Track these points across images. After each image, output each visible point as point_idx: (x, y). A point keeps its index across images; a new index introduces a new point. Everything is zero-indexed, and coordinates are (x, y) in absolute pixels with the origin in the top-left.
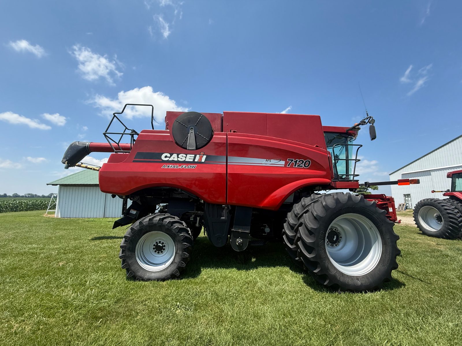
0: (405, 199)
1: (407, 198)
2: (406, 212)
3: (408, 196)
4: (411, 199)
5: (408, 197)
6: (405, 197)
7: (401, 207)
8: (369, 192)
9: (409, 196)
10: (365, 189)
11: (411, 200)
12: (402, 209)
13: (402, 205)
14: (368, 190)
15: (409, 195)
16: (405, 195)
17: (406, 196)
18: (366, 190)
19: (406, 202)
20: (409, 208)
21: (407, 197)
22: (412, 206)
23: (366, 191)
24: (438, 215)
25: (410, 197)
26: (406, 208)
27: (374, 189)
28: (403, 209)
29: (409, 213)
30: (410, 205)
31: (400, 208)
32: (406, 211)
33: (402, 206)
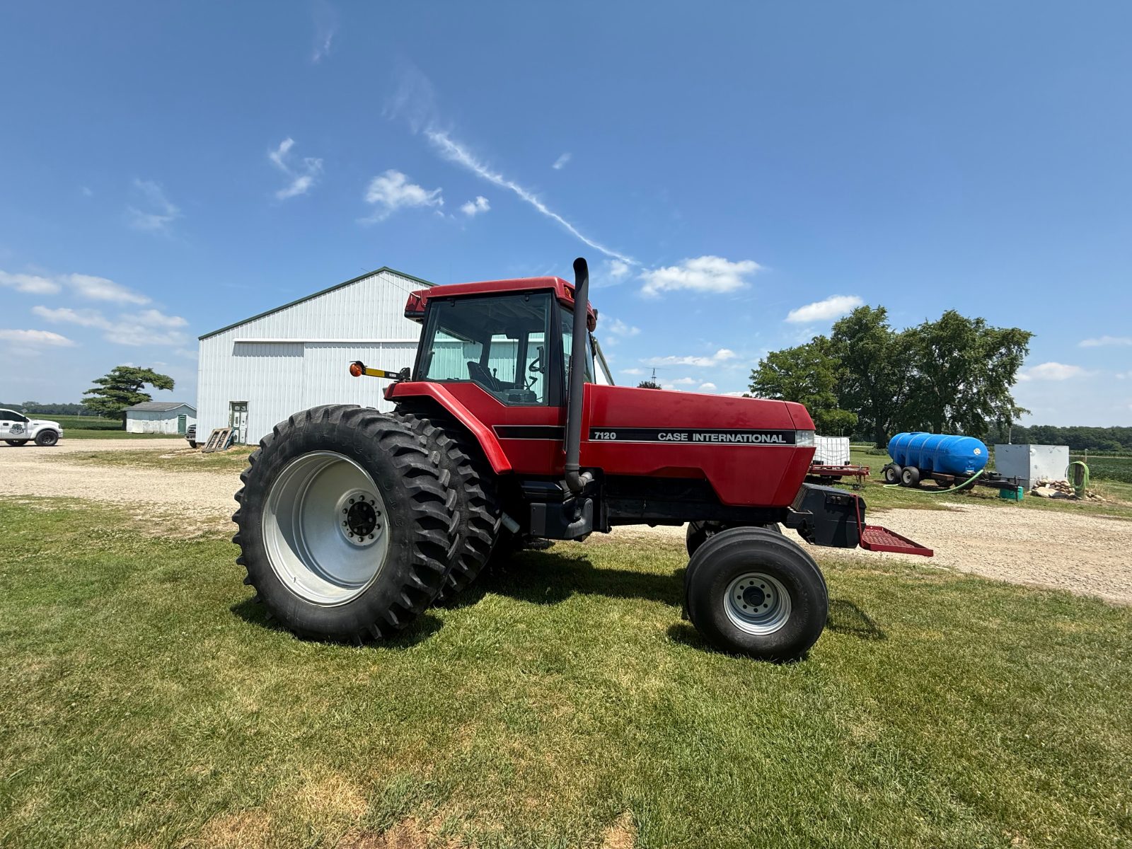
0: (233, 415)
1: (237, 414)
2: (229, 454)
3: (241, 408)
4: (247, 417)
5: (240, 411)
6: (234, 410)
7: (217, 440)
8: (145, 395)
9: (244, 407)
10: (134, 385)
11: (247, 419)
12: (220, 447)
13: (221, 432)
14: (143, 387)
15: (245, 404)
16: (233, 404)
17: (237, 408)
18: (134, 387)
19: (232, 424)
20: (239, 443)
21: (237, 411)
22: (246, 436)
23: (136, 390)
24: (357, 500)
25: (246, 411)
26: (232, 442)
27: (161, 388)
28: (223, 446)
29: (234, 458)
30: (243, 434)
31: (214, 442)
32: (230, 451)
33: (219, 435)
